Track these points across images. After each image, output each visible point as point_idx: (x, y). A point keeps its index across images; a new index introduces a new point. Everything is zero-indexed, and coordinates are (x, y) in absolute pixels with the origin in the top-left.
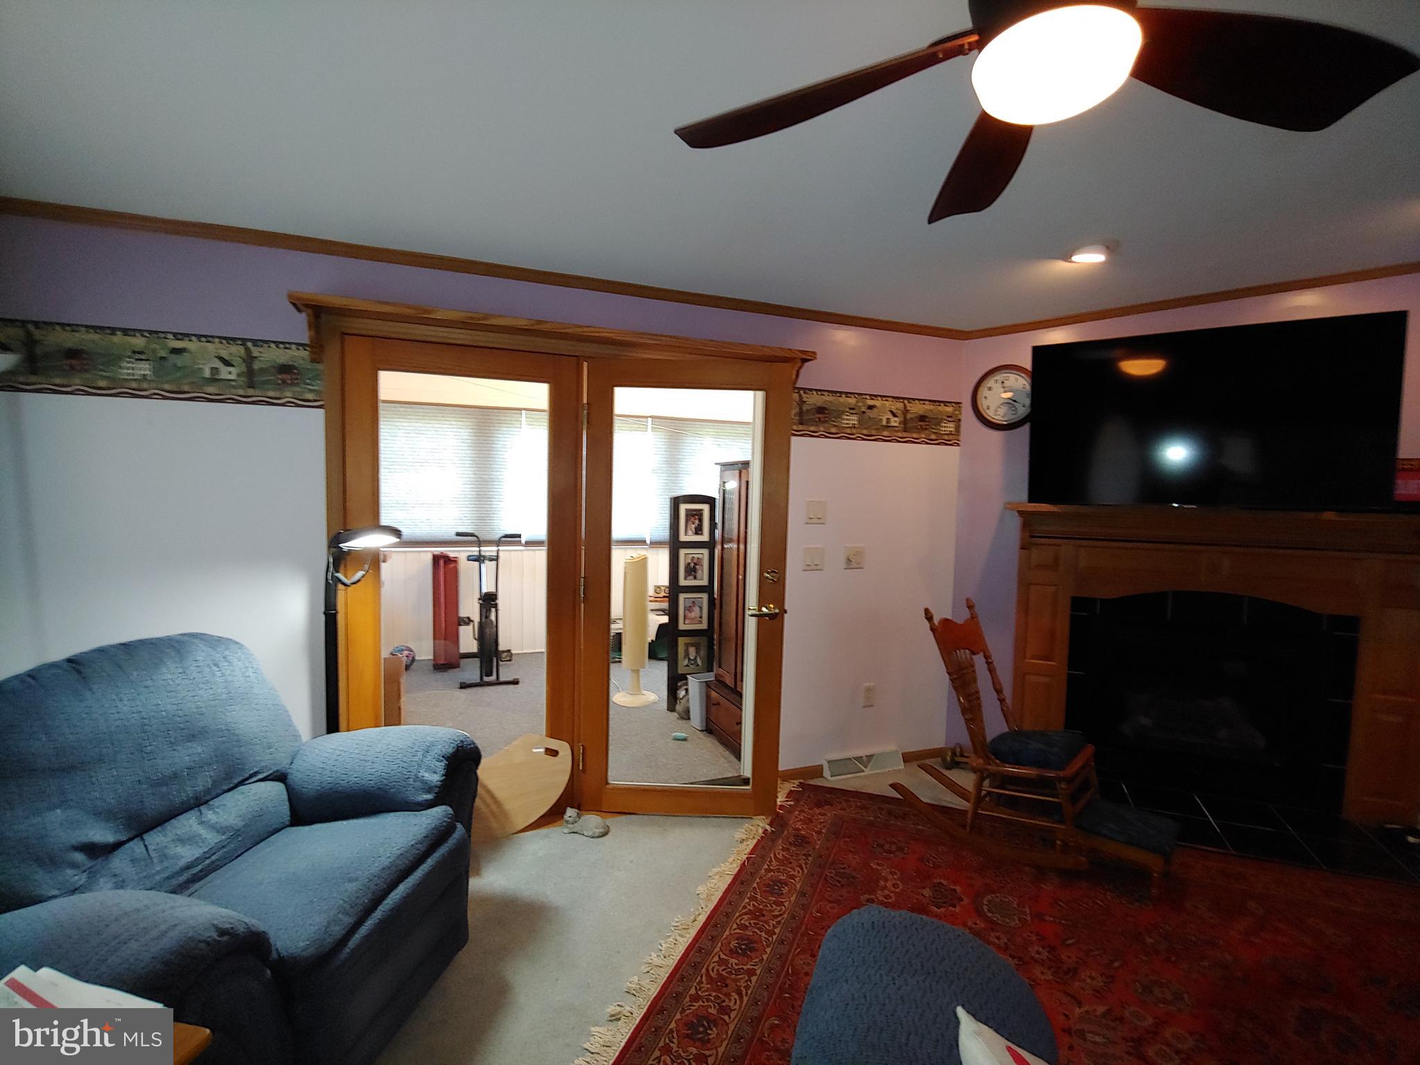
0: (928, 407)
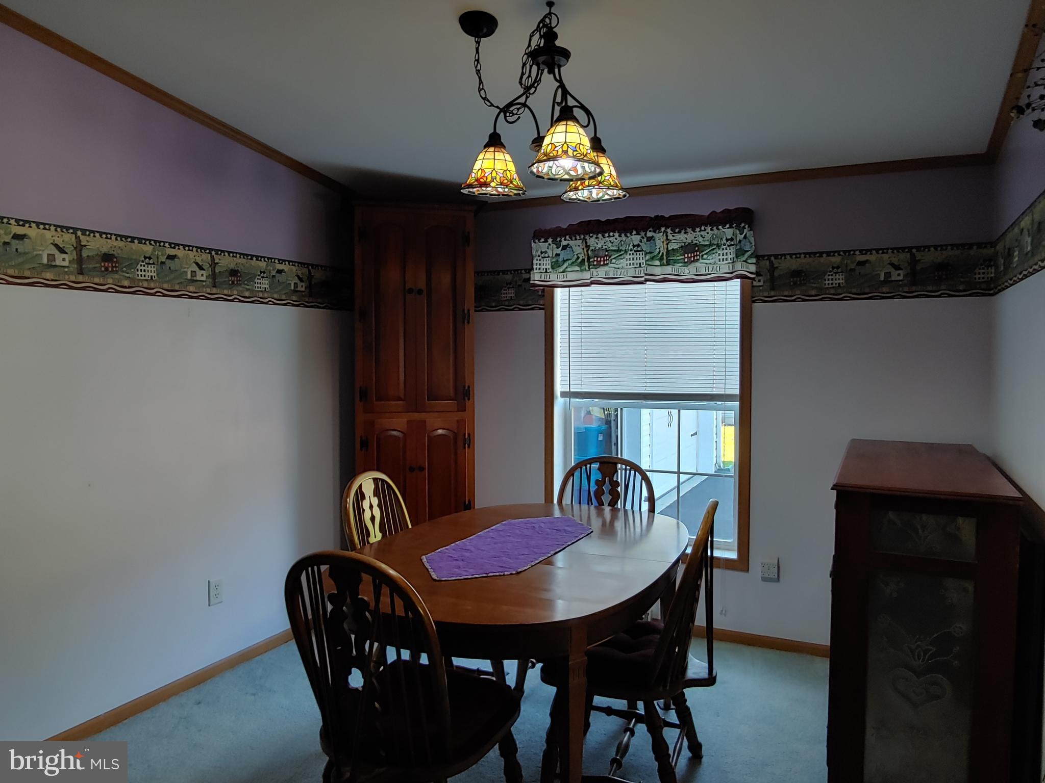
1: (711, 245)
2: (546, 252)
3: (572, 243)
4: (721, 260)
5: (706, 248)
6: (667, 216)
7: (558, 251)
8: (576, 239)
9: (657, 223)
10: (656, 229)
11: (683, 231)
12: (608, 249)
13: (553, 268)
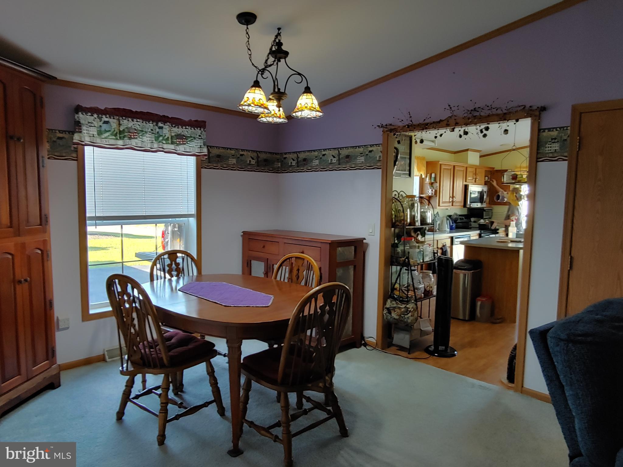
1: (191, 137)
2: (92, 123)
3: (111, 120)
4: (195, 146)
5: (189, 138)
6: (170, 117)
7: (101, 123)
8: (114, 119)
9: (165, 119)
10: (165, 122)
11: (177, 127)
12: (136, 129)
13: (98, 134)
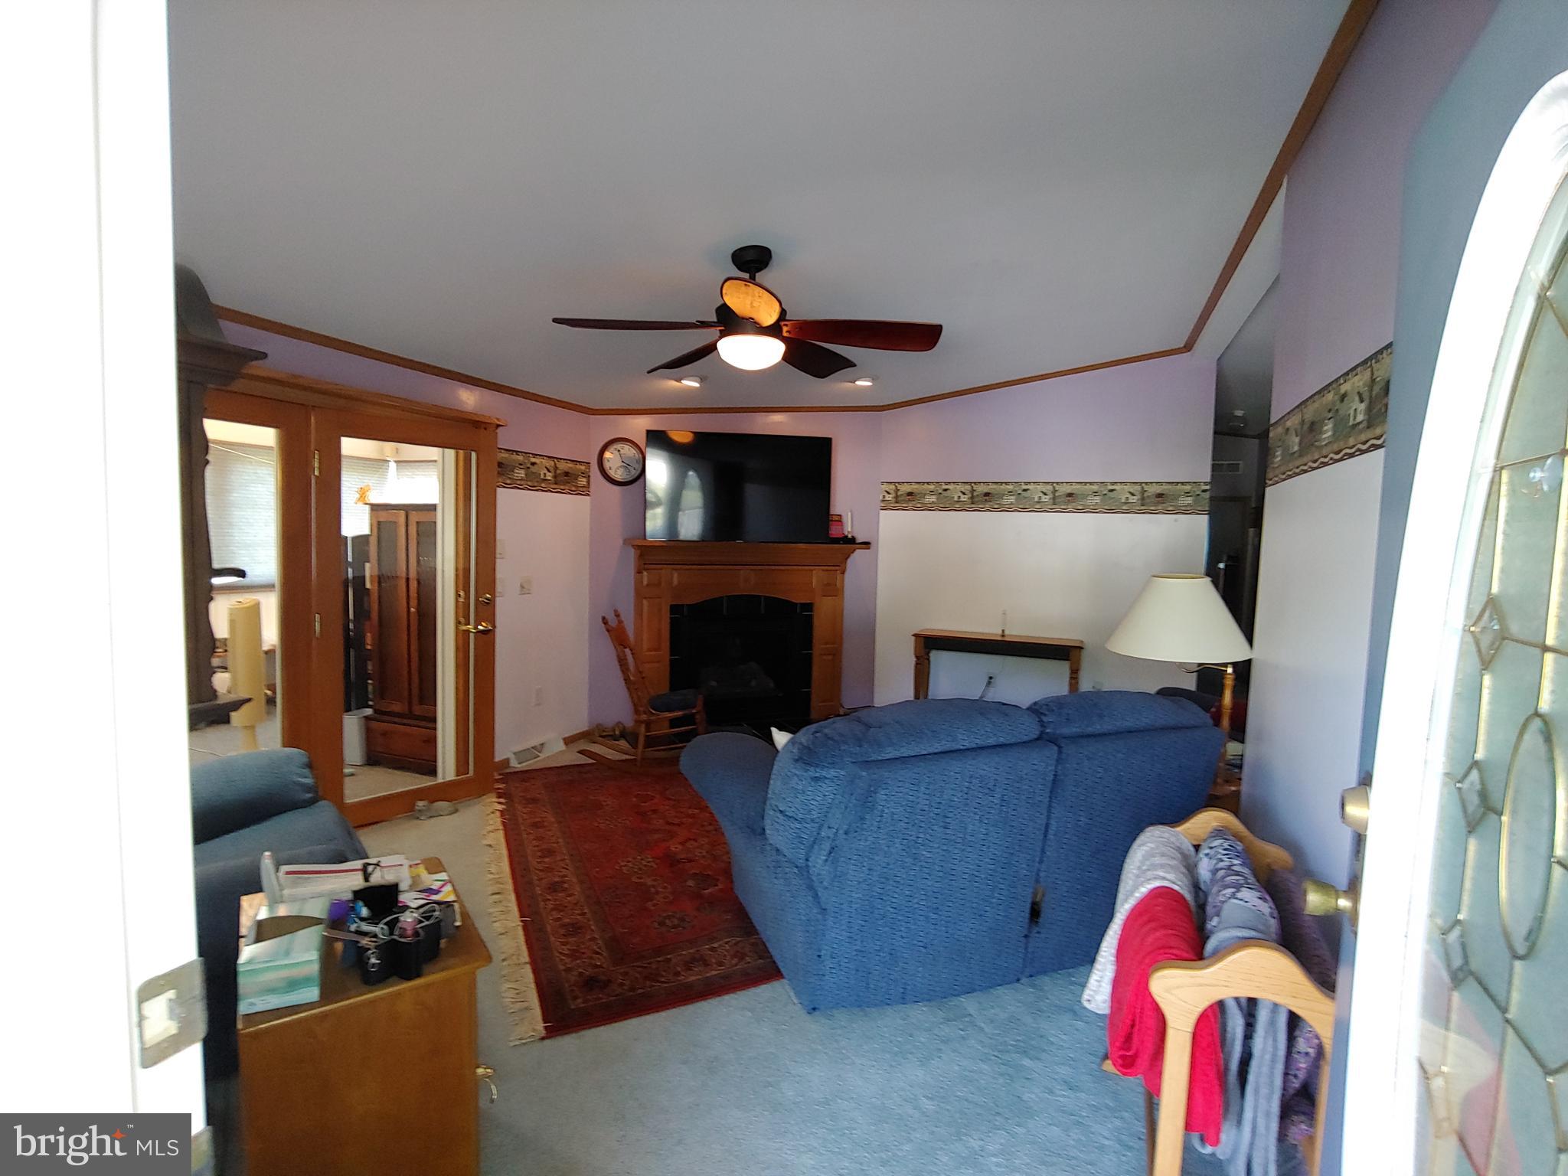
0: (571, 465)
